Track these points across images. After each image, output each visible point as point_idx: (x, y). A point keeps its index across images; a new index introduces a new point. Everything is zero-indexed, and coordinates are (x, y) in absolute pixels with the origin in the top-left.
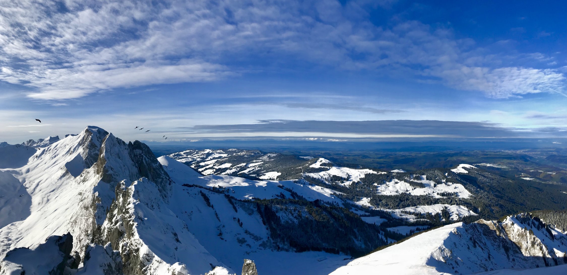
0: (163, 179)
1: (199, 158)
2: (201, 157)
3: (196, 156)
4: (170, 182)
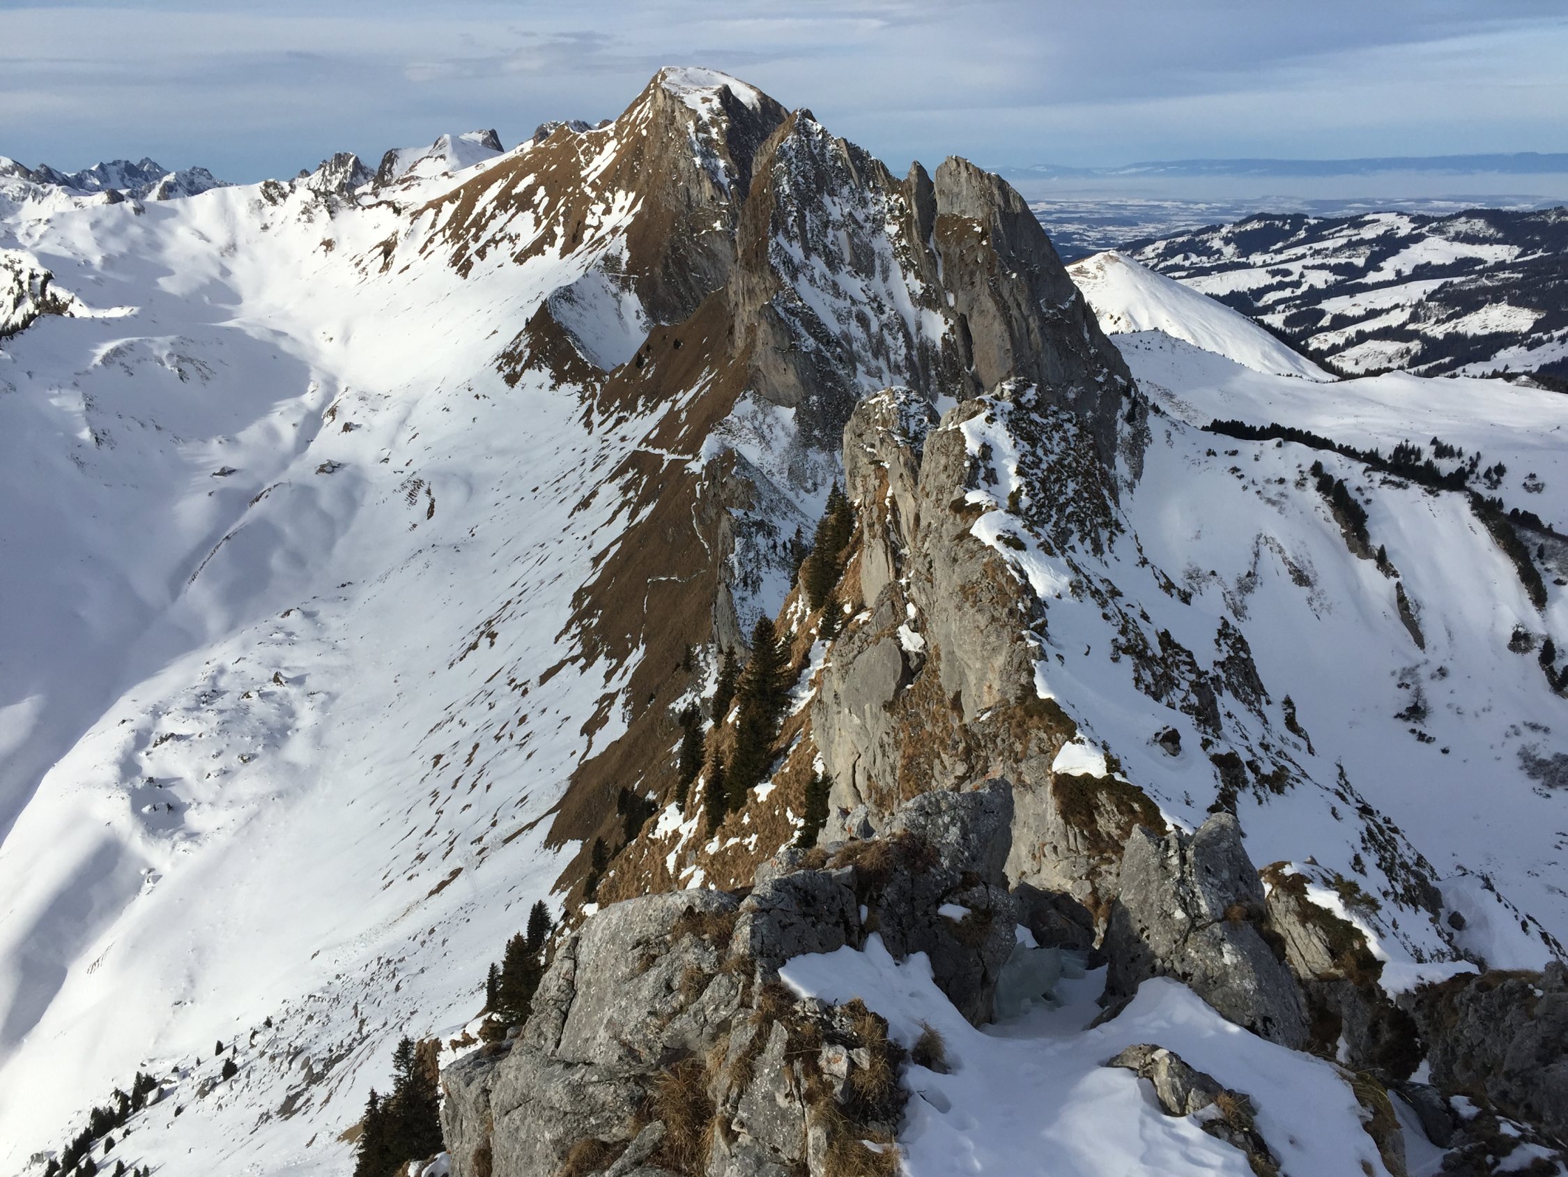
1: (1322, 267)
2: (1332, 261)
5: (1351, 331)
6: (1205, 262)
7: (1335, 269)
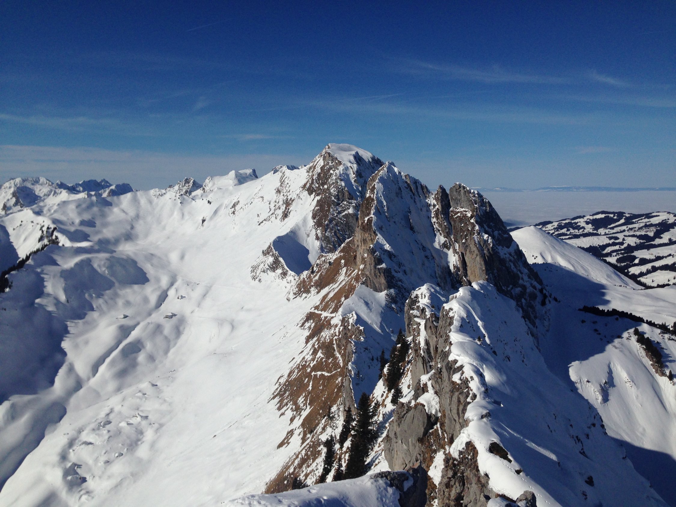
0: (524, 287)
1: (633, 236)
2: (638, 233)
3: (624, 231)
4: (545, 296)
5: (649, 266)
6: (576, 232)
7: (640, 237)
